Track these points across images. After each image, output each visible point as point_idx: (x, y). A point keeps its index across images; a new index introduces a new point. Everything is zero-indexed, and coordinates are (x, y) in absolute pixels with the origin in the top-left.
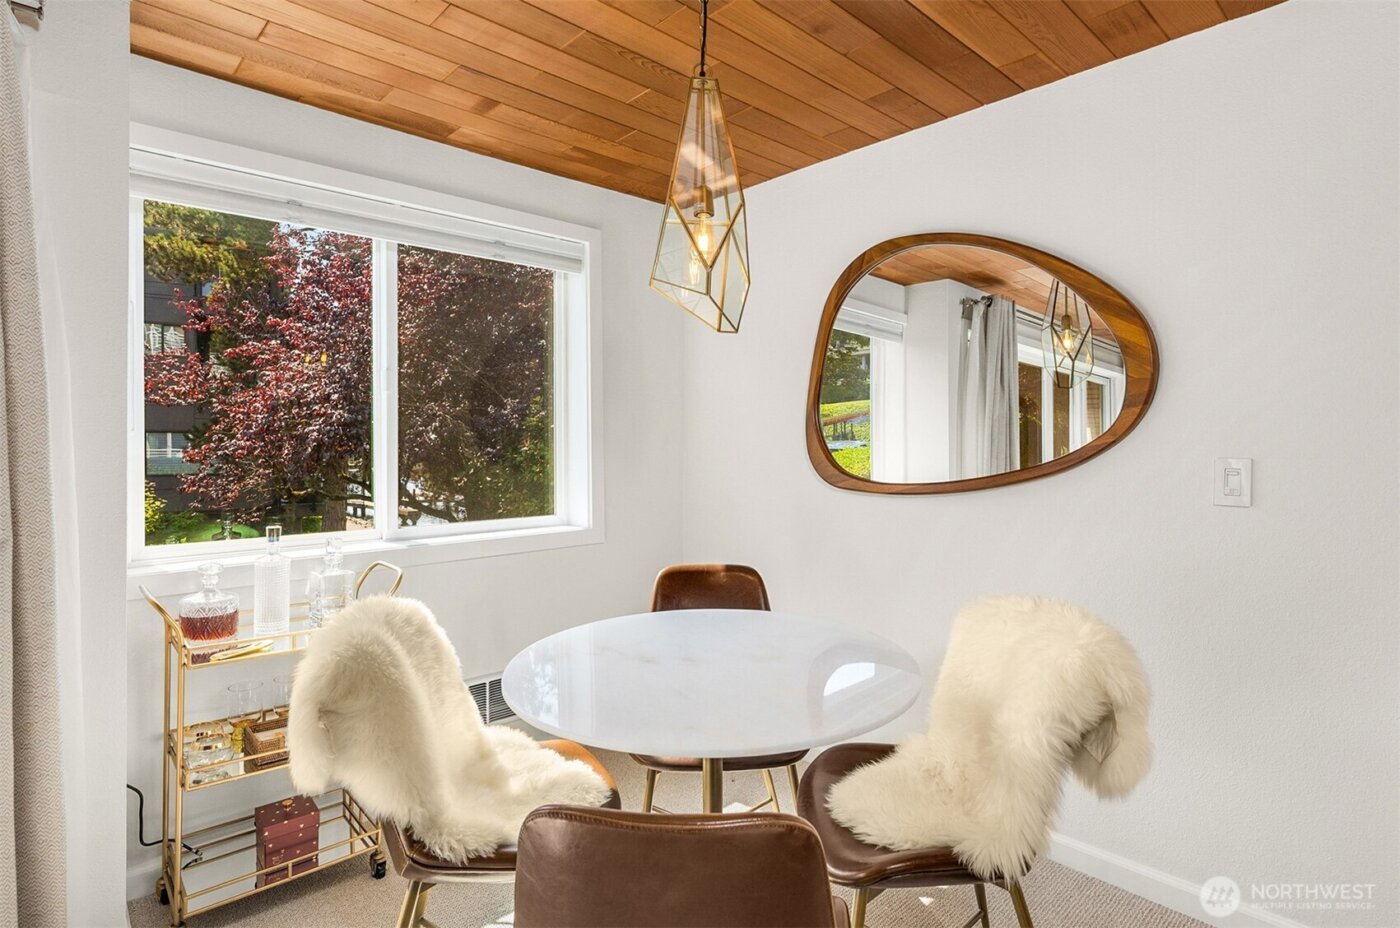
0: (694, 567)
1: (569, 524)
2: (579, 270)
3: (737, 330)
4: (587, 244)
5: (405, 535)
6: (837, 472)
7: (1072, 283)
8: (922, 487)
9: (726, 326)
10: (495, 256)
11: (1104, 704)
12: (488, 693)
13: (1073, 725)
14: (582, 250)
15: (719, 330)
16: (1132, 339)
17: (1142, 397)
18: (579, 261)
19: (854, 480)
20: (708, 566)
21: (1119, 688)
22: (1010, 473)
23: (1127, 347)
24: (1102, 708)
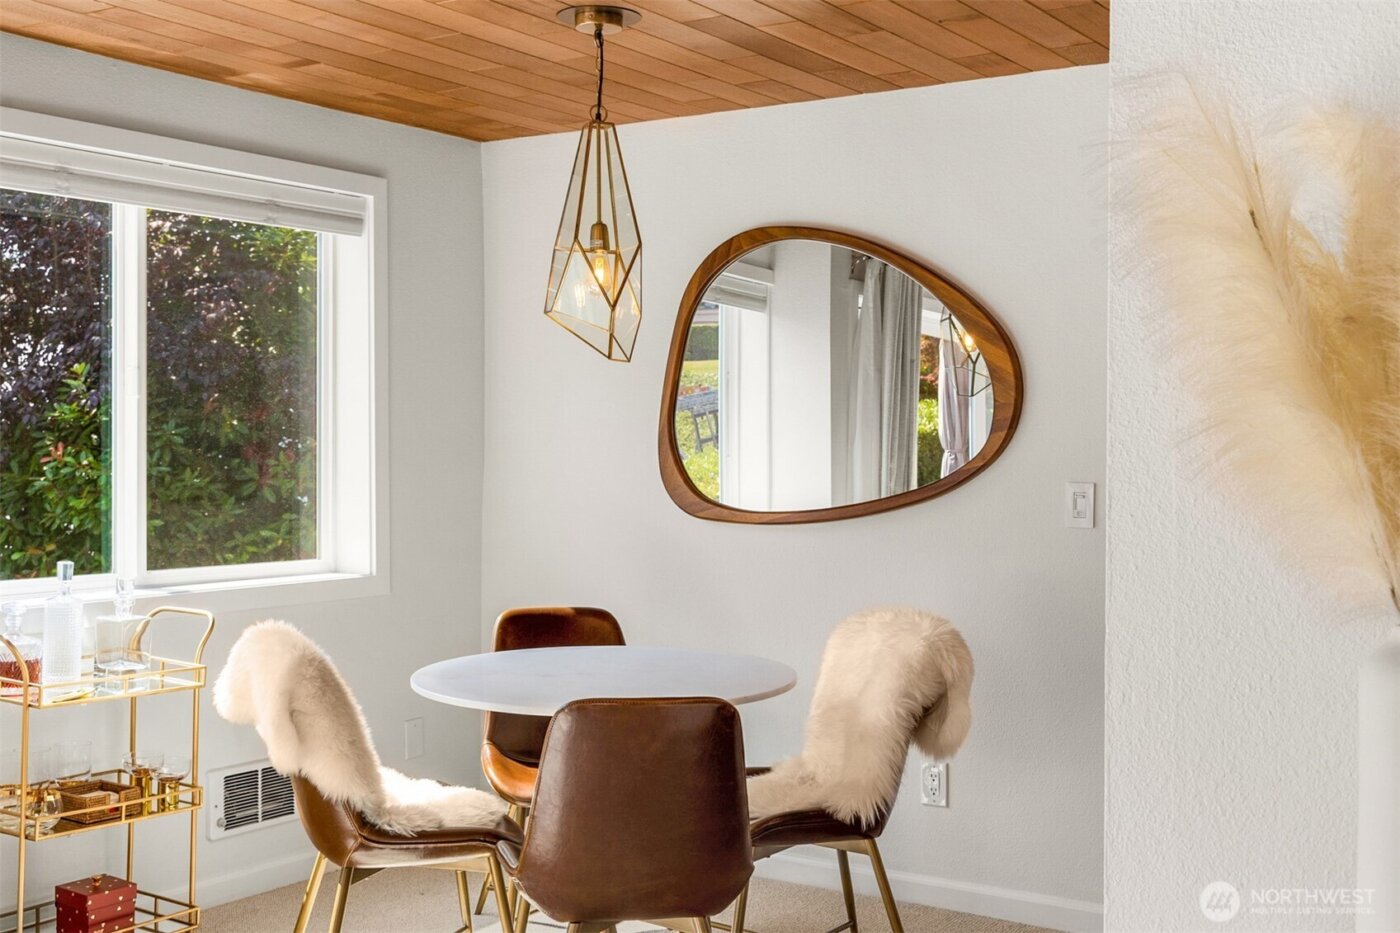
0: (538, 610)
1: (336, 571)
2: (359, 233)
3: (629, 361)
4: (370, 199)
5: (157, 581)
6: (698, 499)
7: (947, 301)
8: (797, 515)
9: (617, 353)
10: (265, 221)
11: (940, 683)
12: (260, 786)
13: (915, 699)
14: (363, 206)
15: (609, 357)
16: (999, 364)
17: (1008, 421)
18: (358, 221)
19: (718, 509)
20: (554, 610)
21: (950, 667)
22: (908, 492)
23: (994, 371)
24: (937, 685)
